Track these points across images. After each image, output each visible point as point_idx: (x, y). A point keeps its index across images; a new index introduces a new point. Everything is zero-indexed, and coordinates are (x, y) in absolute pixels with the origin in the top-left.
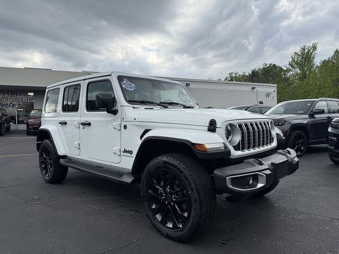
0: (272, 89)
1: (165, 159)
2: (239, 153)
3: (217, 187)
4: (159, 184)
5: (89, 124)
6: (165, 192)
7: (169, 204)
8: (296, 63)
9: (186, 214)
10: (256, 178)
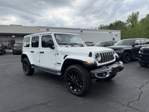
0: (118, 32)
1: (73, 67)
2: (100, 64)
3: (92, 77)
4: (71, 76)
5: (43, 53)
6: (73, 78)
7: (75, 83)
8: (130, 20)
9: (81, 86)
10: (106, 73)
